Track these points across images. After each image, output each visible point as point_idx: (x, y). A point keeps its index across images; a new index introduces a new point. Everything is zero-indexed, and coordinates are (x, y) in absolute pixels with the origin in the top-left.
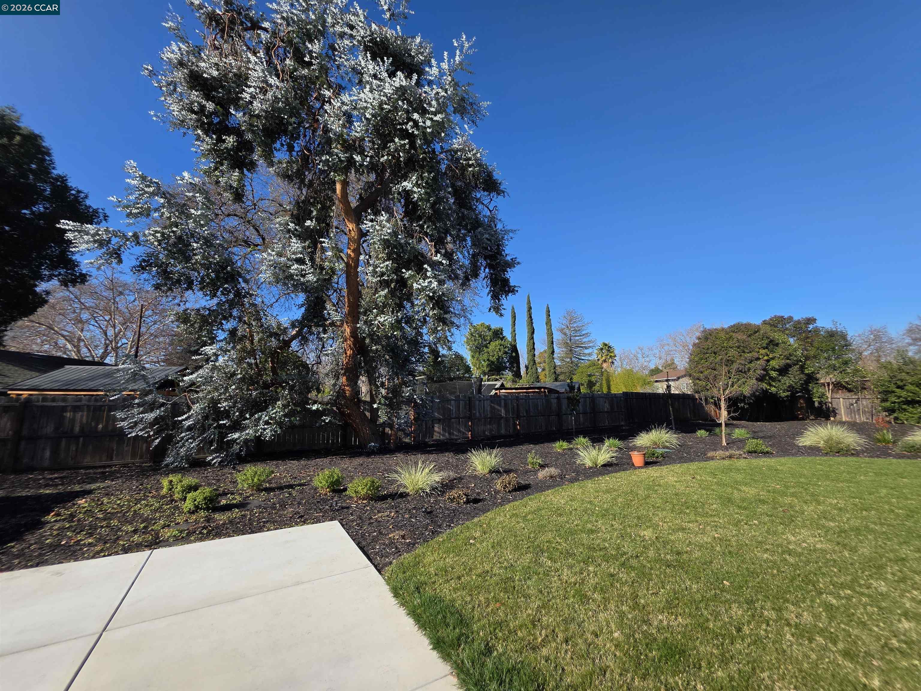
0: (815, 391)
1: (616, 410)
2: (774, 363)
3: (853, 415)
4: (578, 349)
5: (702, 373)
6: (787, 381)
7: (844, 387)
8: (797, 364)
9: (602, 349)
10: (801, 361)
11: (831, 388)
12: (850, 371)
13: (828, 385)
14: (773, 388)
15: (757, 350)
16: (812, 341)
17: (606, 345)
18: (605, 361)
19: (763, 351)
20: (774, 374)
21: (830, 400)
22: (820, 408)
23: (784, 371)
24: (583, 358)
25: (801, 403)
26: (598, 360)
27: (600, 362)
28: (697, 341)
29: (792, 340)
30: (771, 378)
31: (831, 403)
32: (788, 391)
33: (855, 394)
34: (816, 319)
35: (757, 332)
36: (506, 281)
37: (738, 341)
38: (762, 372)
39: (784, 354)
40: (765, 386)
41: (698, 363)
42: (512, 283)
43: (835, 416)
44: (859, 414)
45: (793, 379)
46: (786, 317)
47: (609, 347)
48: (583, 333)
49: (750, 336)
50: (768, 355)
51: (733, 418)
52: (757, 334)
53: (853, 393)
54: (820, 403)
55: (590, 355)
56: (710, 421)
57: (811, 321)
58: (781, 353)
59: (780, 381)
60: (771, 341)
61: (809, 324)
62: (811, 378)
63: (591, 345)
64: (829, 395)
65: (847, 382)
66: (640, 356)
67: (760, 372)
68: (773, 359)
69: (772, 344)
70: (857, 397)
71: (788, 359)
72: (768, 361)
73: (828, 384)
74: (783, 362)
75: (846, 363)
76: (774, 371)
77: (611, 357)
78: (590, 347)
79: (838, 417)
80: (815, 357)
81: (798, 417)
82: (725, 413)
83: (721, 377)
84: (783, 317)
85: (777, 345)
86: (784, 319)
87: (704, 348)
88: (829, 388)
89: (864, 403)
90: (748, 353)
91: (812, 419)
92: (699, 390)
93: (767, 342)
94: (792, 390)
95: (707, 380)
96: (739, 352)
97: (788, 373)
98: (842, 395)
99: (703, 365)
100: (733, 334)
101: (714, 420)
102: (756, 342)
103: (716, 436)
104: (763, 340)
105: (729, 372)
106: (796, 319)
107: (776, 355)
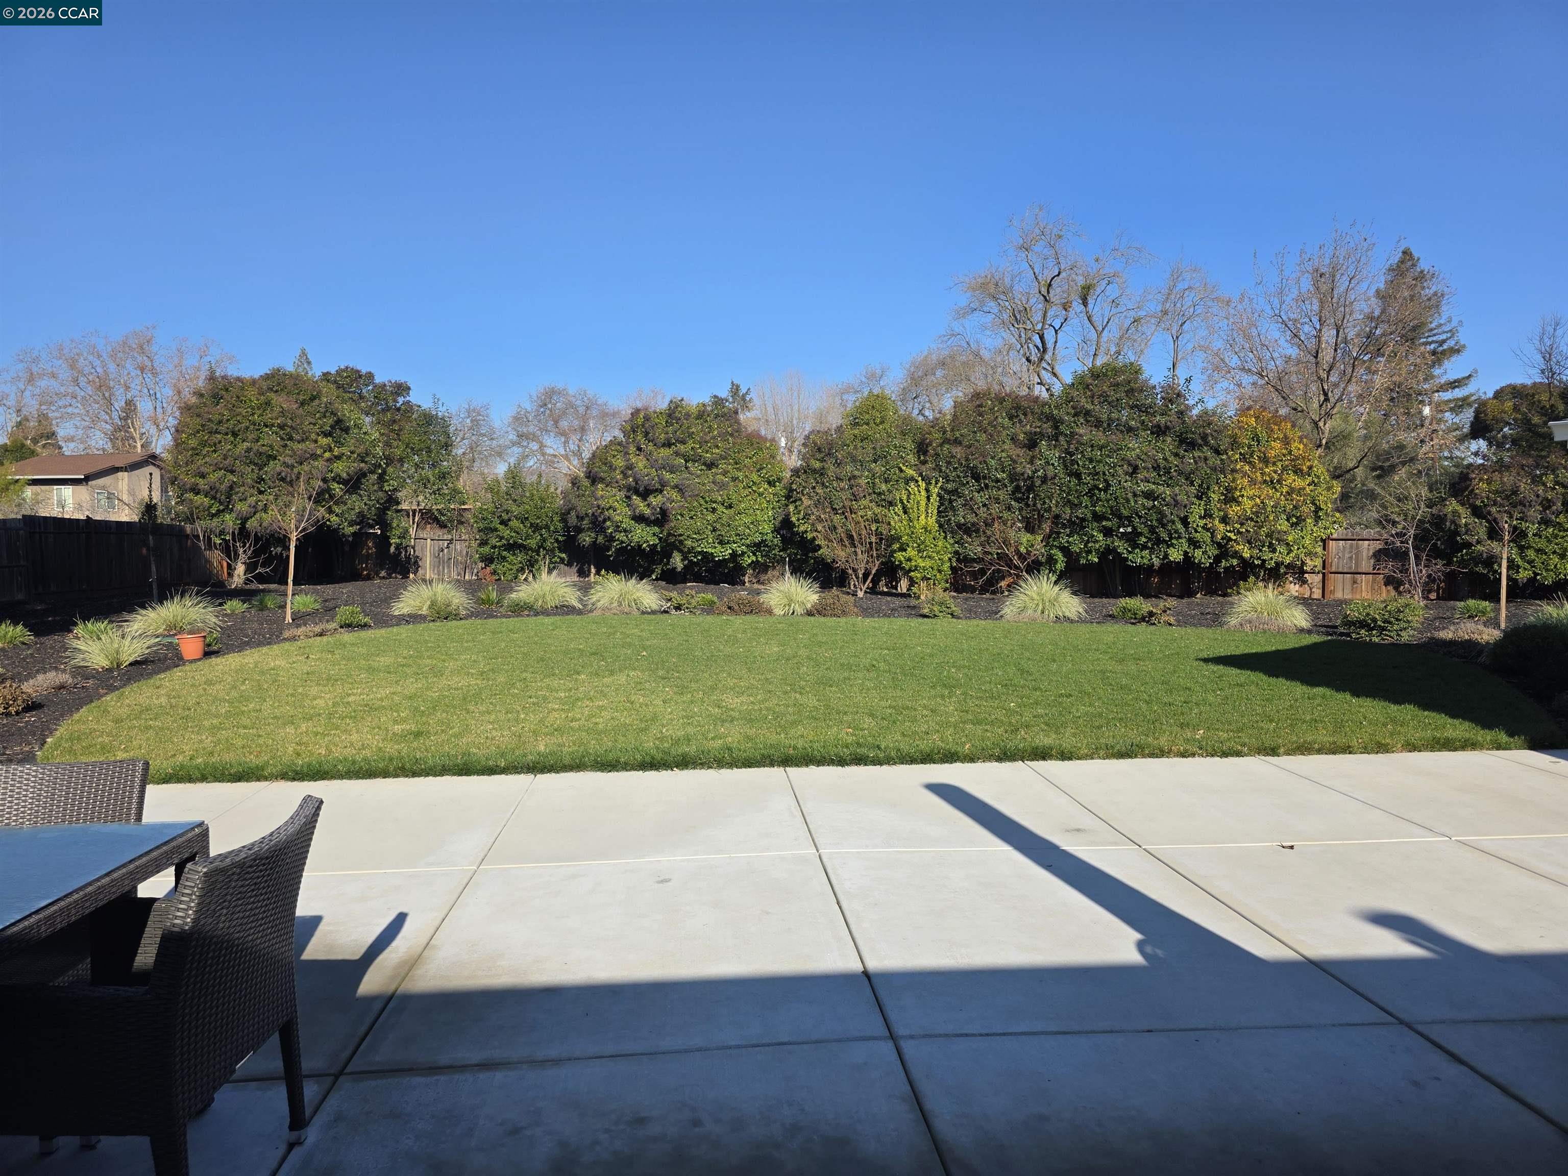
0: (393, 524)
1: (5, 562)
2: (340, 468)
3: (441, 568)
5: (203, 476)
6: (357, 504)
7: (436, 520)
8: (374, 472)
10: (380, 466)
11: (416, 520)
12: (446, 492)
13: (414, 516)
14: (334, 518)
15: (313, 436)
16: (400, 430)
19: (324, 441)
20: (337, 489)
21: (412, 541)
22: (397, 556)
23: (353, 484)
25: (369, 548)
28: (194, 400)
29: (367, 420)
30: (334, 499)
31: (413, 548)
32: (355, 523)
33: (449, 532)
34: (409, 388)
35: (313, 398)
37: (283, 413)
38: (320, 484)
39: (358, 451)
40: (321, 512)
41: (196, 452)
43: (415, 573)
44: (449, 567)
45: (365, 499)
46: (364, 372)
49: (302, 404)
50: (331, 450)
51: (261, 579)
52: (317, 402)
53: (445, 531)
54: (398, 547)
56: (214, 584)
57: (401, 389)
58: (352, 448)
59: (345, 503)
60: (338, 421)
61: (399, 395)
62: (392, 501)
64: (412, 532)
65: (440, 511)
67: (316, 483)
68: (338, 458)
69: (340, 427)
70: (450, 537)
71: (363, 461)
72: (330, 461)
73: (414, 511)
74: (356, 466)
75: (443, 476)
76: (339, 483)
79: (420, 571)
80: (401, 460)
81: (361, 574)
82: (240, 569)
83: (242, 489)
84: (358, 371)
85: (347, 430)
86: (360, 377)
87: (210, 420)
88: (413, 520)
89: (458, 547)
90: (299, 442)
91: (384, 578)
92: (192, 514)
93: (331, 421)
94: (362, 519)
95: (213, 493)
96: (282, 439)
97: (359, 488)
98: (431, 532)
99: (207, 459)
100: (271, 395)
101: (221, 584)
102: (313, 421)
103: (262, 610)
104: (325, 417)
105: (261, 480)
106: (378, 380)
107: (345, 450)
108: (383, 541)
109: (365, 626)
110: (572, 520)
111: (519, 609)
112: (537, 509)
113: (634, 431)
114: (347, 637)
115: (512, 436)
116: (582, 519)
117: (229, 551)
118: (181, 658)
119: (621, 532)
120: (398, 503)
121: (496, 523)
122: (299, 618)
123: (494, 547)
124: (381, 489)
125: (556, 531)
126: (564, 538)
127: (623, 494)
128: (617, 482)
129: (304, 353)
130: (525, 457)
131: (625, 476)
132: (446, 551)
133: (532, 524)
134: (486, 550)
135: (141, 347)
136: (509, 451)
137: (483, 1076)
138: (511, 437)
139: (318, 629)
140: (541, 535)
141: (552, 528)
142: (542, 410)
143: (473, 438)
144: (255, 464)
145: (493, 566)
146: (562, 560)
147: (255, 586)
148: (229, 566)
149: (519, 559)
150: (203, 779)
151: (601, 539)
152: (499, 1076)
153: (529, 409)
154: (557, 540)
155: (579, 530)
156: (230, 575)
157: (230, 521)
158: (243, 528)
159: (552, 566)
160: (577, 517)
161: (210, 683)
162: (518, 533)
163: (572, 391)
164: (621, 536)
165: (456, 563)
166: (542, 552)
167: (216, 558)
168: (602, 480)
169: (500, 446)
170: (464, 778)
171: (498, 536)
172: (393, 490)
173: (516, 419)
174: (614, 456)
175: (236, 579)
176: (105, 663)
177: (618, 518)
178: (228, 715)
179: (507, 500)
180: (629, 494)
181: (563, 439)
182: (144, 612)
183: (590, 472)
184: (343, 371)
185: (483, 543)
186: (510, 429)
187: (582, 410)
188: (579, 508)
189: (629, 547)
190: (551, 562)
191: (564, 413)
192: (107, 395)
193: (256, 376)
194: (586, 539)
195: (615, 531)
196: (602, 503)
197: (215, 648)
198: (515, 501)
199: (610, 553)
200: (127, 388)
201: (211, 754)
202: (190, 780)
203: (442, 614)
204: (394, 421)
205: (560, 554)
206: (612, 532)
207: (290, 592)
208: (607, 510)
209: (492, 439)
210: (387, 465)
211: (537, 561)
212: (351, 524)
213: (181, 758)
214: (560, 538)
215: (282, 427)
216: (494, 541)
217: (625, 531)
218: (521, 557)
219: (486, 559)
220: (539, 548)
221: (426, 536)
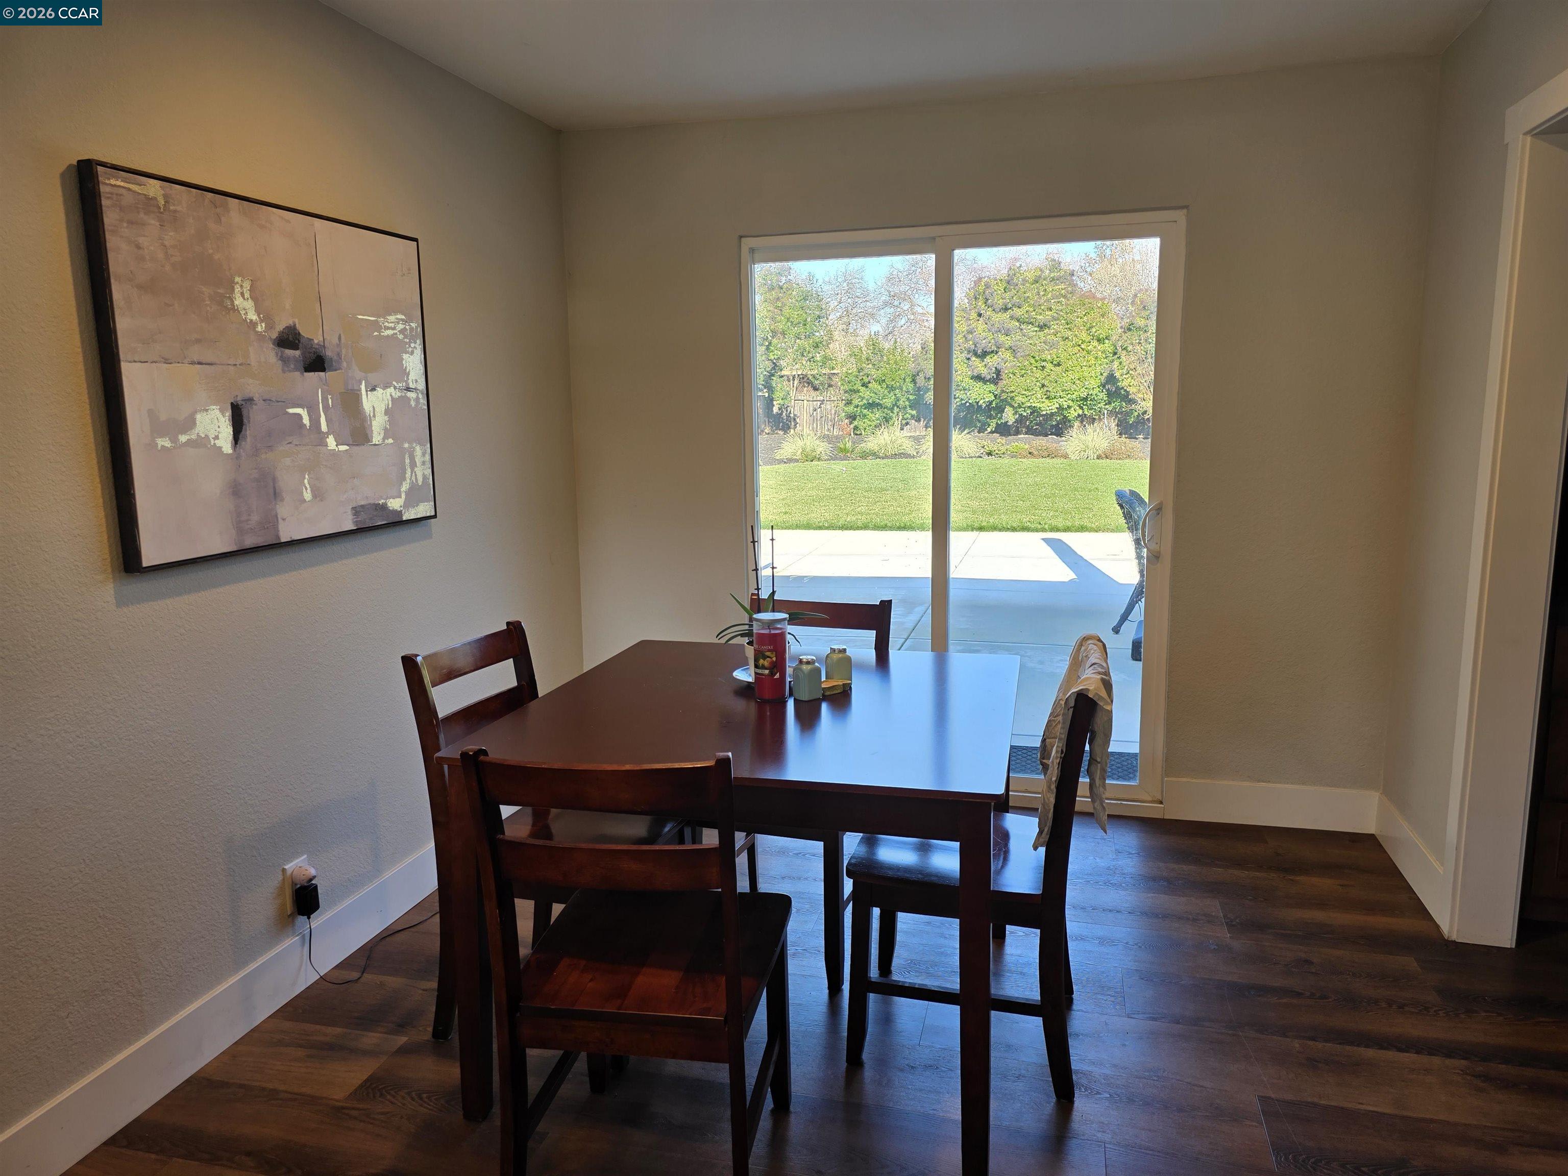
0: (777, 388)
3: (815, 424)
7: (811, 384)
11: (795, 384)
12: (820, 359)
13: (794, 380)
21: (792, 402)
22: (780, 415)
31: (793, 407)
33: (821, 394)
43: (794, 429)
44: (821, 424)
53: (818, 393)
54: (781, 407)
62: (776, 368)
64: (792, 394)
70: (822, 398)
73: (794, 377)
75: (816, 345)
79: (798, 428)
88: (793, 384)
98: (808, 393)
108: (769, 402)
110: (921, 380)
111: (864, 456)
112: (893, 372)
113: (976, 298)
115: (885, 297)
116: (929, 379)
119: (961, 390)
120: (782, 370)
121: (858, 386)
123: (857, 406)
124: (768, 359)
125: (907, 391)
126: (914, 397)
131: (966, 340)
132: (819, 410)
133: (888, 386)
134: (850, 409)
138: (883, 298)
140: (896, 395)
141: (904, 389)
143: (850, 301)
145: (856, 423)
146: (913, 416)
149: (877, 416)
154: (908, 399)
155: (926, 389)
159: (904, 422)
160: (925, 378)
162: (876, 394)
164: (961, 394)
165: (827, 420)
166: (896, 410)
169: (873, 307)
172: (777, 359)
179: (869, 364)
180: (970, 356)
185: (849, 403)
186: (883, 290)
188: (926, 370)
189: (968, 404)
190: (903, 419)
194: (932, 397)
198: (874, 365)
203: (809, 457)
204: (778, 299)
205: (911, 411)
209: (866, 301)
210: (773, 337)
211: (891, 418)
214: (911, 397)
216: (856, 402)
217: (965, 389)
218: (878, 414)
219: (850, 417)
220: (894, 406)
221: (803, 398)
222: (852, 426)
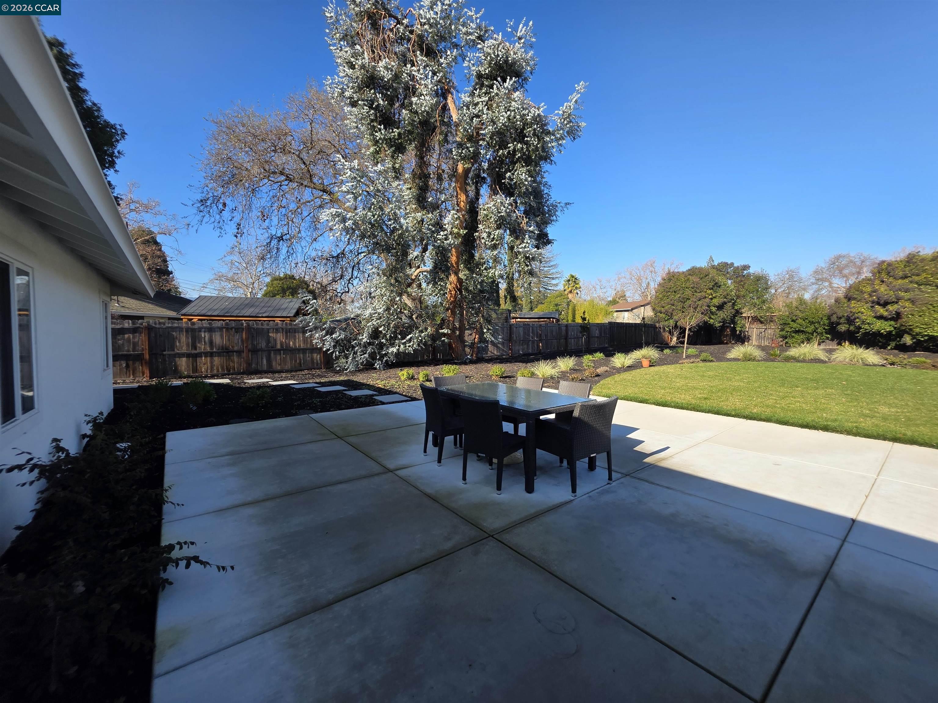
0: (738, 322)
1: (603, 335)
2: (715, 301)
3: (760, 340)
4: (545, 280)
5: (663, 307)
6: (722, 315)
7: (759, 320)
8: (731, 302)
9: (569, 281)
10: (733, 299)
11: (750, 320)
12: (765, 308)
13: (749, 318)
14: (712, 320)
15: (705, 290)
16: (744, 284)
17: (573, 277)
18: (571, 292)
19: (709, 292)
20: (714, 309)
21: (747, 329)
22: (740, 335)
23: (720, 307)
24: (550, 288)
25: (728, 332)
26: (565, 290)
27: (566, 292)
28: (662, 281)
29: (729, 282)
30: (712, 313)
31: (748, 332)
32: (721, 322)
33: (765, 325)
34: (750, 267)
36: (546, 235)
37: (694, 283)
38: (707, 308)
39: (724, 294)
40: (706, 318)
41: (662, 299)
42: (550, 237)
43: (748, 341)
44: (764, 340)
45: (726, 313)
46: (729, 263)
47: (576, 279)
48: (552, 264)
49: (701, 278)
50: (712, 295)
52: (707, 277)
53: (763, 325)
54: (740, 332)
55: (556, 285)
56: (665, 344)
57: (746, 267)
58: (721, 293)
59: (717, 314)
60: (716, 283)
61: (745, 270)
62: (738, 313)
63: (559, 276)
64: (747, 325)
65: (761, 317)
66: (598, 287)
67: (705, 308)
68: (715, 297)
69: (717, 285)
70: (765, 327)
71: (725, 298)
72: (711, 299)
73: (749, 317)
74: (721, 300)
75: (763, 302)
76: (714, 307)
77: (576, 288)
78: (557, 278)
79: (750, 341)
80: (744, 296)
81: (724, 342)
82: (675, 339)
83: (676, 311)
84: (727, 263)
85: (719, 286)
86: (728, 265)
87: (667, 288)
88: (748, 320)
89: (769, 332)
90: (699, 293)
91: (733, 344)
92: (659, 320)
93: (713, 284)
94: (724, 321)
95: (666, 313)
96: (693, 292)
97: (723, 309)
98: (756, 325)
99: (665, 301)
100: (690, 277)
101: (667, 344)
102: (705, 284)
103: (677, 353)
104: (710, 282)
105: (683, 307)
106: (736, 265)
107: (718, 294)
108: (734, 330)
109: (712, 361)
110: (834, 319)
111: (788, 359)
112: (813, 314)
113: (879, 273)
114: (702, 364)
115: (813, 280)
116: (840, 318)
117: (670, 332)
118: (642, 366)
119: (866, 324)
120: (742, 314)
121: (789, 321)
122: (688, 357)
123: (787, 332)
124: (733, 308)
125: (824, 325)
126: (828, 328)
127: (869, 305)
128: (865, 299)
129: (711, 257)
130: (819, 290)
131: (871, 296)
132: (763, 333)
133: (810, 322)
134: (784, 333)
135: (652, 265)
136: (810, 287)
137: (665, 489)
138: (811, 281)
139: (691, 361)
140: (815, 326)
141: (822, 323)
142: (832, 266)
143: (790, 283)
144: (682, 302)
145: (787, 340)
146: (828, 338)
147: (679, 345)
148: (671, 338)
149: (801, 337)
150: (631, 400)
151: (852, 328)
152: (670, 491)
153: (824, 267)
154: (824, 329)
155: (838, 324)
156: (671, 341)
157: (672, 323)
158: (676, 325)
159: (821, 341)
160: (837, 317)
161: (646, 374)
162: (801, 325)
163: (852, 254)
164: (867, 327)
165: (768, 338)
166: (815, 334)
167: (666, 335)
168: (855, 299)
169: (805, 285)
170: (717, 415)
171: (790, 327)
172: (739, 309)
173: (816, 272)
174: (864, 286)
175: (673, 342)
176: (620, 366)
177: (864, 317)
178: (647, 384)
179: (796, 310)
180: (873, 305)
181: (845, 279)
182: (636, 352)
183: (847, 295)
184: (720, 264)
185: (782, 330)
186: (811, 277)
187: (858, 263)
188: (838, 313)
189: (871, 332)
190: (820, 339)
191: (847, 266)
192: (640, 282)
193: (685, 270)
194: (843, 328)
195: (862, 324)
196: (854, 310)
197: (654, 364)
198: (800, 311)
199: (858, 335)
200: (647, 279)
201: (636, 394)
202: (628, 400)
203: (748, 358)
204: (742, 281)
205: (826, 335)
206: (859, 325)
207: (685, 347)
208: (857, 313)
209: (801, 283)
210: (737, 299)
211: (812, 338)
212: (720, 322)
213: (627, 394)
214: (826, 328)
215: (692, 288)
216: (788, 329)
217: (868, 324)
218: (802, 336)
219: (783, 337)
220: (813, 332)
221: (753, 327)
222: (784, 342)
